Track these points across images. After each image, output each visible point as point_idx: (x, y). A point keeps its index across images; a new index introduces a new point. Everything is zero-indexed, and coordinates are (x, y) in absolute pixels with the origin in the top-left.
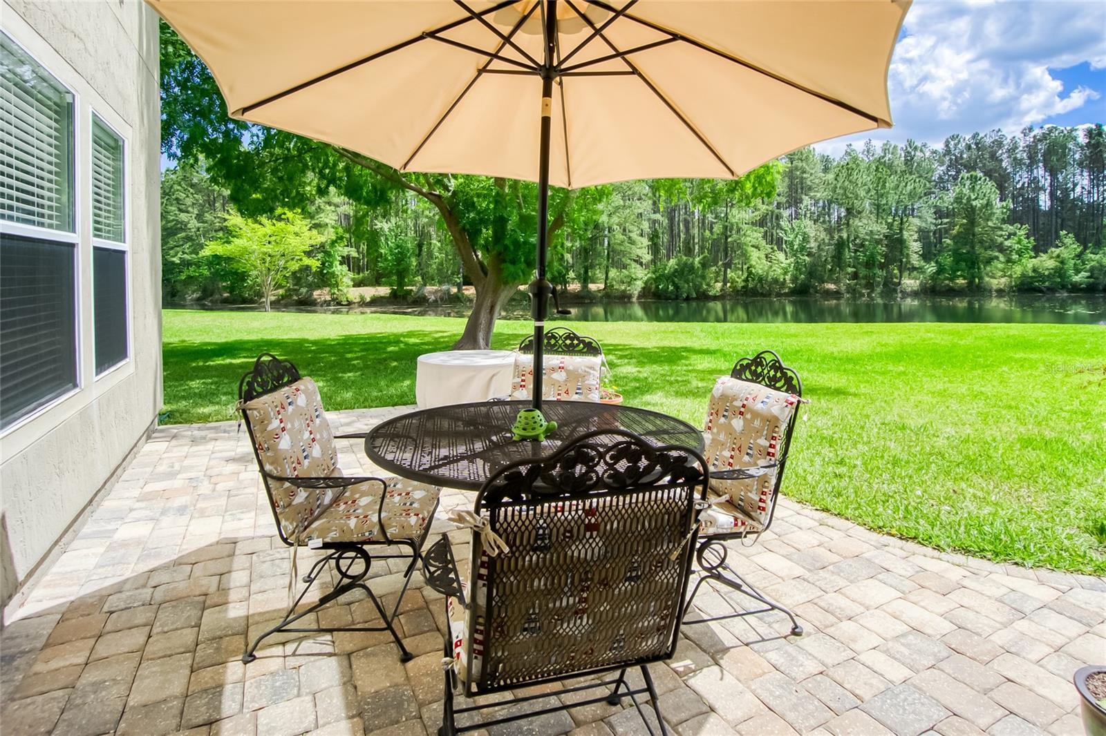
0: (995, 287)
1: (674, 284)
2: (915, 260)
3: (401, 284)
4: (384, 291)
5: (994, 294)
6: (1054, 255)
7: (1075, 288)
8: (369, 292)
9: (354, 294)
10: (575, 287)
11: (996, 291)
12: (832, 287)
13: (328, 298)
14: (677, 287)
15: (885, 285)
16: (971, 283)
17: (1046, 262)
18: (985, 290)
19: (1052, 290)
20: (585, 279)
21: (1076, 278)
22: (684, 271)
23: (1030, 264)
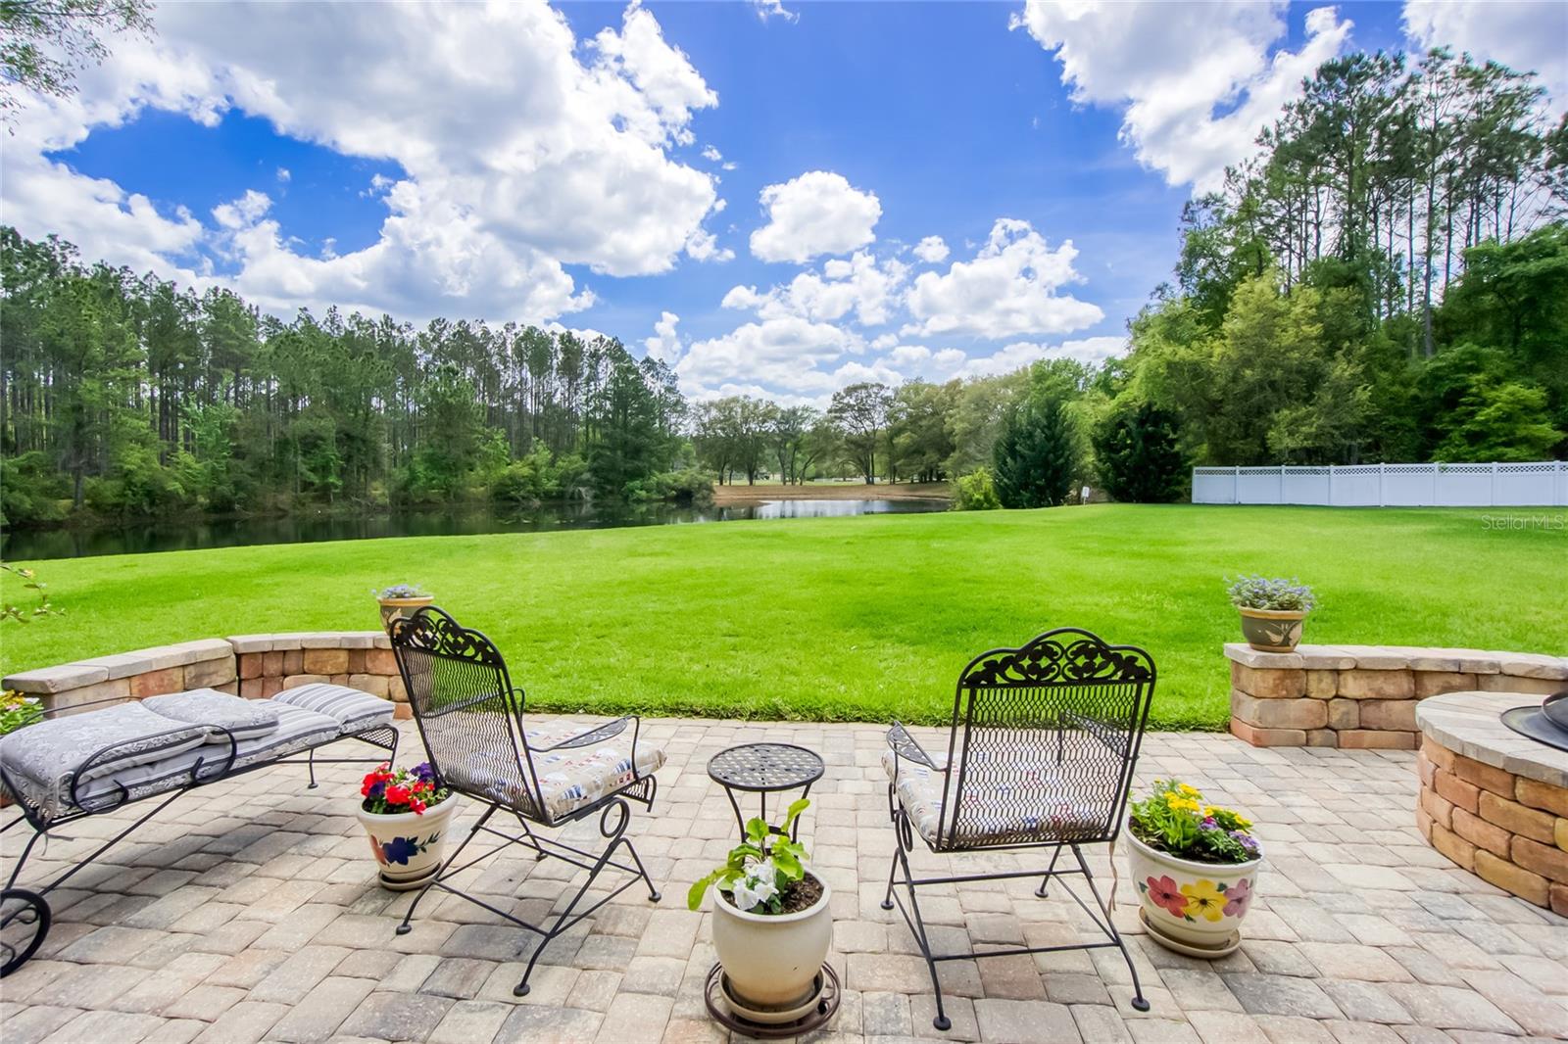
6: (529, 462)
7: (547, 497)
19: (527, 498)
21: (549, 486)
23: (505, 472)
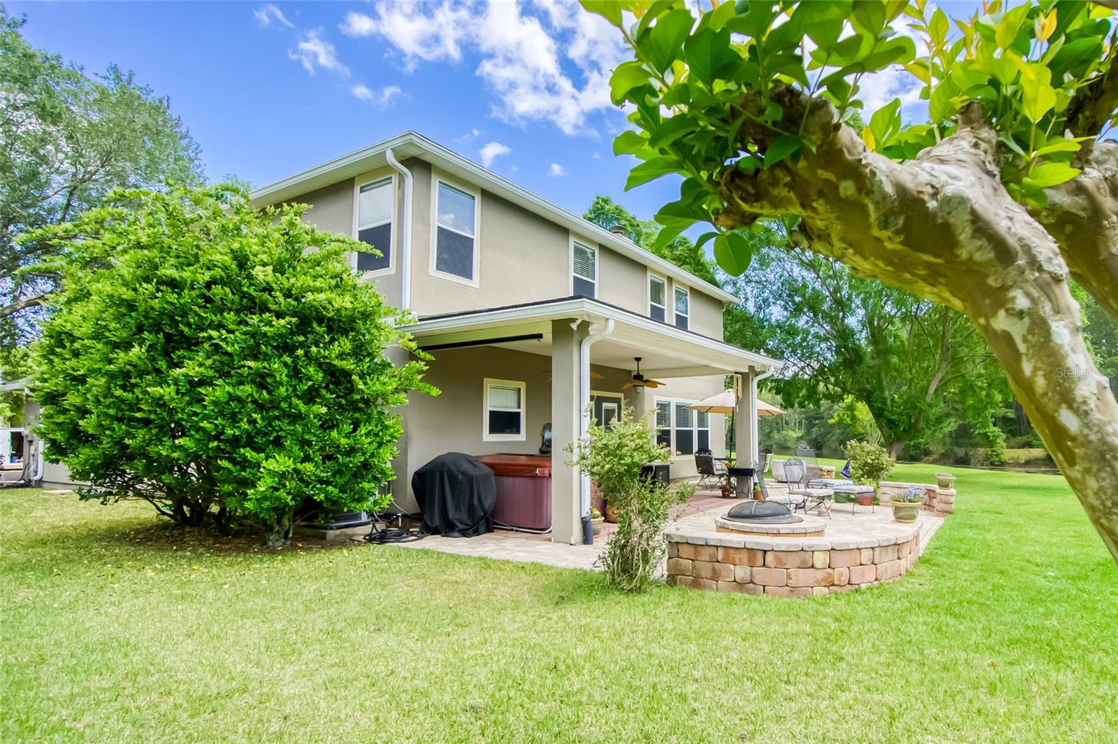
9: (1007, 454)
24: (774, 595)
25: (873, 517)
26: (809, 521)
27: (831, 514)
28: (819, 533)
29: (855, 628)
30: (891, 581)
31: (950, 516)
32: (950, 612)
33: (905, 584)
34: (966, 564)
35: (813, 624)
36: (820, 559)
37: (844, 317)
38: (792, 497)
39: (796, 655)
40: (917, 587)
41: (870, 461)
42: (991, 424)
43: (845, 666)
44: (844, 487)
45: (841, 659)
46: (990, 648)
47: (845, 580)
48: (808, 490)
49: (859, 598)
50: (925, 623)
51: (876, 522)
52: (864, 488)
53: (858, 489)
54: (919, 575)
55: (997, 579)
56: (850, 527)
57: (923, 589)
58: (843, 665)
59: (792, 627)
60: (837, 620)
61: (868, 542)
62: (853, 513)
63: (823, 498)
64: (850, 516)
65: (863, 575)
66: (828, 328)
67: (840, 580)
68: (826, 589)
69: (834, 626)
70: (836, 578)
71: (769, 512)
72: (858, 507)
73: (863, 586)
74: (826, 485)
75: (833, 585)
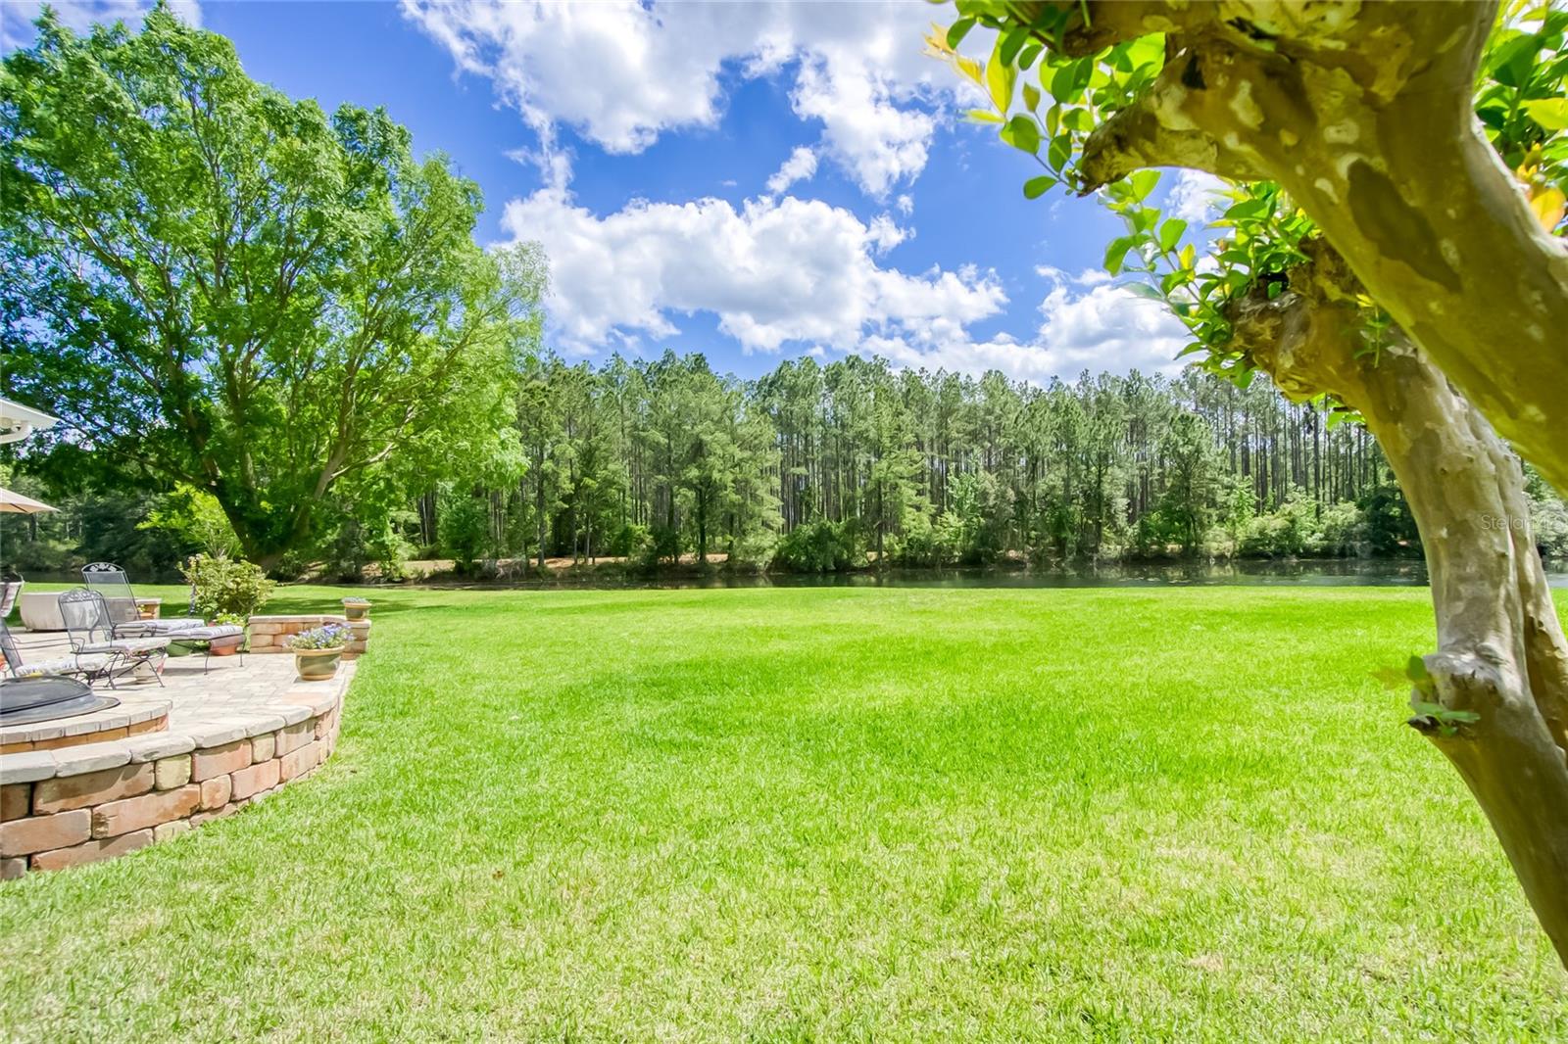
0: (1215, 553)
1: (807, 553)
2: (1122, 520)
3: (469, 558)
4: (447, 565)
5: (1212, 562)
6: (1284, 513)
7: (1308, 553)
8: (428, 567)
9: (408, 568)
10: (686, 558)
11: (1216, 558)
12: (1012, 554)
13: (379, 573)
14: (811, 558)
15: (1080, 551)
16: (1186, 549)
17: (1274, 523)
18: (1202, 556)
19: (1280, 554)
20: (702, 550)
21: (1311, 541)
22: (822, 537)
23: (1253, 525)
24: (58, 865)
25: (242, 674)
26: (133, 704)
27: (162, 678)
28: (156, 722)
29: (261, 884)
30: (305, 778)
31: (362, 657)
32: (410, 805)
33: (328, 777)
34: (407, 726)
35: (170, 903)
36: (171, 773)
37: (181, 359)
38: (83, 660)
39: (141, 993)
40: (350, 776)
41: (232, 585)
42: (390, 531)
43: (259, 971)
44: (188, 632)
45: (249, 958)
46: (487, 849)
47: (223, 796)
48: (115, 643)
49: (253, 821)
50: (380, 837)
51: (248, 681)
52: (225, 629)
53: (214, 631)
54: (349, 757)
55: (458, 740)
56: (205, 696)
57: (358, 780)
58: (256, 971)
59: (122, 925)
60: (221, 880)
61: (265, 725)
62: (206, 670)
63: (147, 654)
64: (201, 676)
65: (257, 779)
66: (150, 373)
67: (213, 799)
68: (186, 823)
69: (216, 892)
70: (205, 799)
71: (38, 698)
72: (213, 661)
73: (258, 799)
74: (153, 633)
75: (199, 811)
